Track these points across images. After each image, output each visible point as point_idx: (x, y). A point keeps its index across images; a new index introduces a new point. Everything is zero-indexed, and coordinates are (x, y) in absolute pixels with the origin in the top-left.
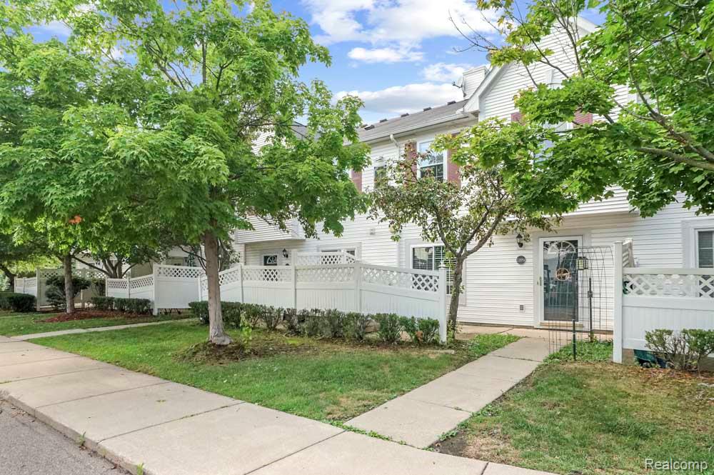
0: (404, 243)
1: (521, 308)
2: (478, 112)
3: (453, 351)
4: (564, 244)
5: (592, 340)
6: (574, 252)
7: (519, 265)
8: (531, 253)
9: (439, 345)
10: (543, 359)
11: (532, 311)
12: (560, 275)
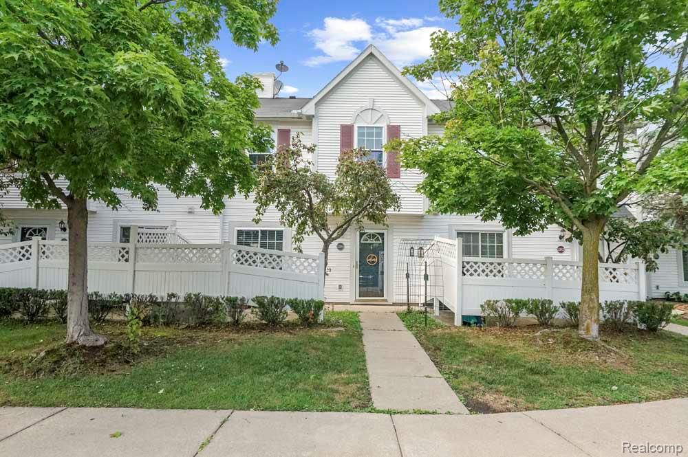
1: (340, 287)
2: (313, 116)
3: (342, 329)
4: (373, 235)
5: (409, 312)
6: (381, 242)
7: (338, 251)
8: (348, 240)
9: (319, 324)
10: (406, 329)
11: (348, 290)
12: (370, 260)
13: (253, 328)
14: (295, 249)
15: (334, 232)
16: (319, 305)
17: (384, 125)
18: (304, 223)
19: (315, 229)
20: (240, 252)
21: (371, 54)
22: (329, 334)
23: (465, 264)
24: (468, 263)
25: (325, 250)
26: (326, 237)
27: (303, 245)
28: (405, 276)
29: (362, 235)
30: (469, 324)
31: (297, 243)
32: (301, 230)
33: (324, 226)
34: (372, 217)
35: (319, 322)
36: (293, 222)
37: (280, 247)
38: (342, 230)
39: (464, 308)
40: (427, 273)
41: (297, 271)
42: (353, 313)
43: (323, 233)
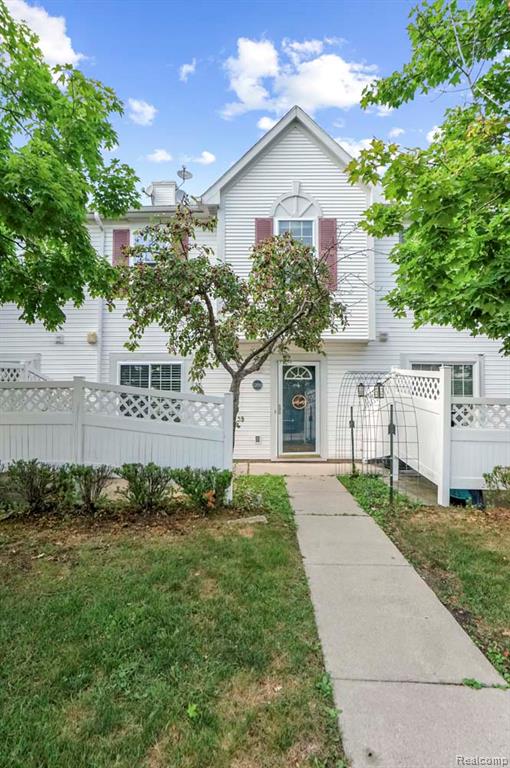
0: (108, 358)
1: (258, 439)
2: (218, 207)
3: (263, 519)
4: (300, 369)
5: (355, 475)
6: (311, 378)
7: (255, 391)
8: (268, 377)
9: (226, 507)
10: (361, 511)
11: (268, 443)
12: (297, 402)
13: (116, 519)
14: (193, 388)
15: (247, 361)
16: (225, 480)
17: (314, 218)
18: (204, 350)
19: (219, 357)
20: (124, 396)
21: (296, 121)
22: (240, 531)
23: (455, 407)
24: (459, 406)
25: (235, 388)
26: (236, 369)
27: (204, 383)
28: (348, 425)
29: (285, 369)
30: (463, 503)
31: (196, 380)
32: (200, 361)
33: (233, 354)
34: (302, 342)
35: (226, 503)
36: (187, 348)
37: (177, 387)
38: (260, 356)
39: (453, 478)
40: (394, 423)
41: (202, 424)
42: (276, 478)
43: (232, 364)
